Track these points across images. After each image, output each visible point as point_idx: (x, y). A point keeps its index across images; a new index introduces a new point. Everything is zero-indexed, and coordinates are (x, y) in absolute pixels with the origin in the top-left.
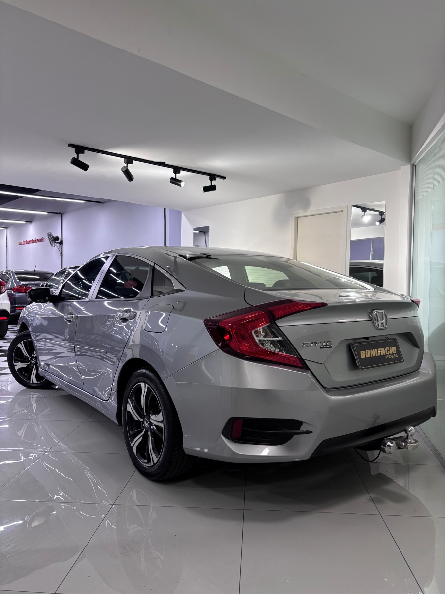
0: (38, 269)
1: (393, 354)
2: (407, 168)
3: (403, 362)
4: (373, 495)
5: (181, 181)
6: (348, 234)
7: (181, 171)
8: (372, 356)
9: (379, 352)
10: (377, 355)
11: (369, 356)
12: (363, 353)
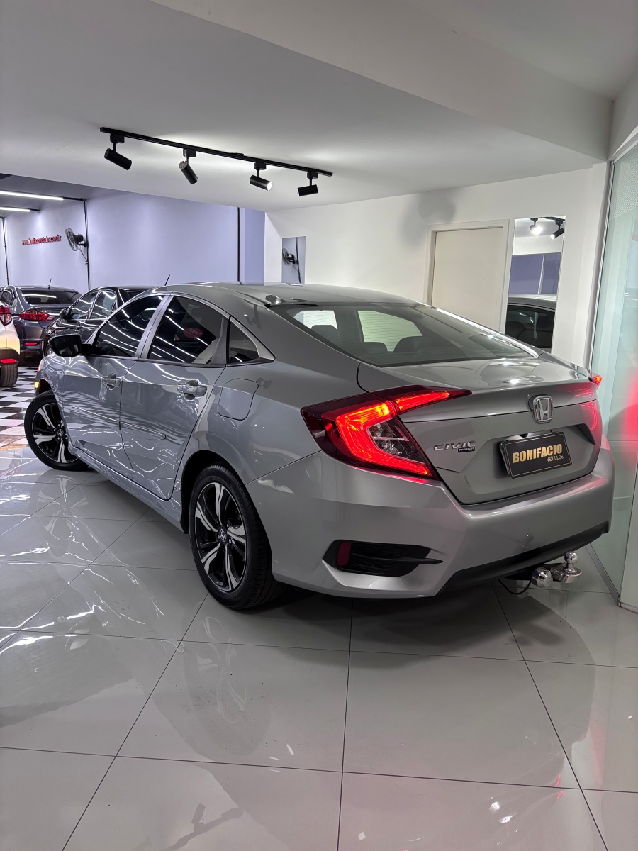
0: (54, 285)
1: (557, 454)
2: (603, 166)
3: (571, 464)
4: (516, 634)
5: (266, 182)
6: (509, 245)
7: (267, 166)
8: (528, 459)
9: (539, 452)
10: (535, 457)
11: (524, 459)
12: (515, 455)
